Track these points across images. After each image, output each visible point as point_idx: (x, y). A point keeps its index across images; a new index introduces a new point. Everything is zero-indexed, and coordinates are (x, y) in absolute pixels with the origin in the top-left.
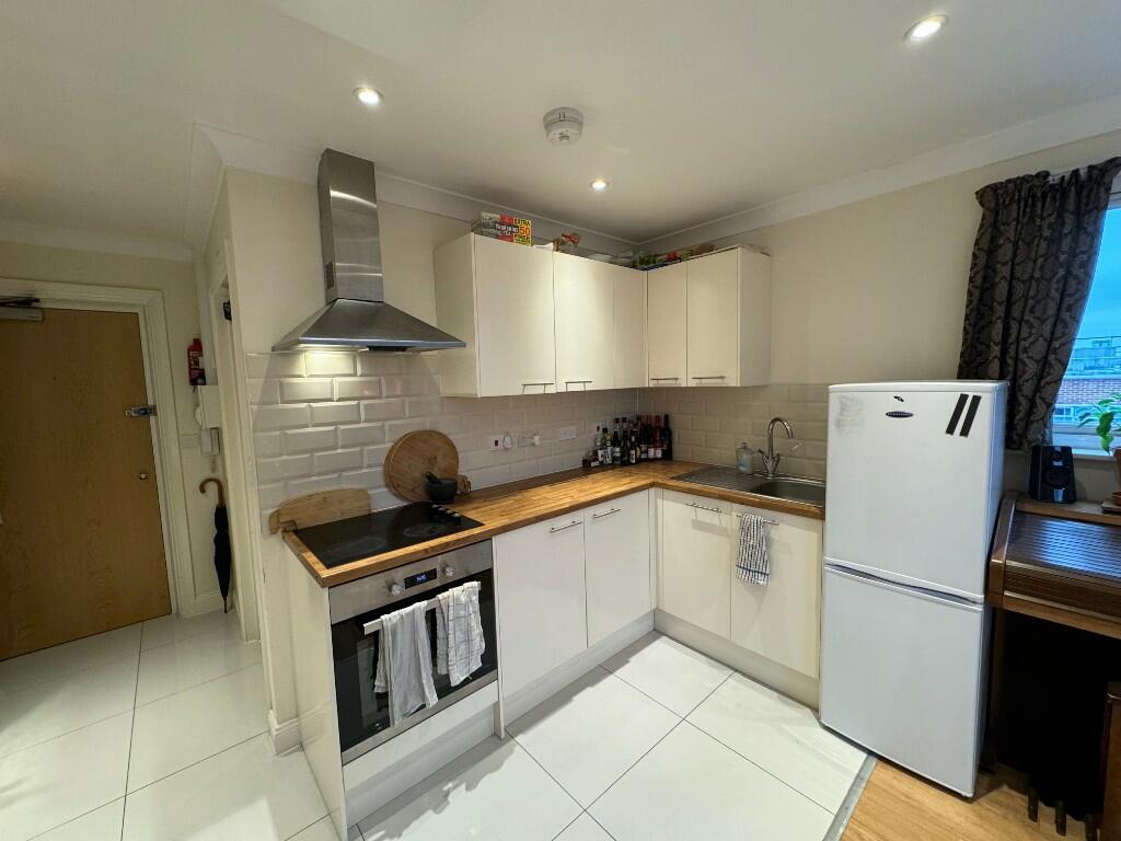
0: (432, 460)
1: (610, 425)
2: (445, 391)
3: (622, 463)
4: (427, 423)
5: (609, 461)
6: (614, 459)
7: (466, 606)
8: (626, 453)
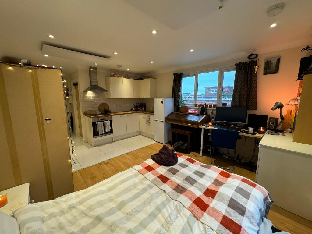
0: (105, 107)
1: (136, 104)
2: (107, 98)
3: (137, 110)
4: (105, 102)
5: (135, 110)
6: (136, 109)
7: (108, 123)
8: (137, 108)
